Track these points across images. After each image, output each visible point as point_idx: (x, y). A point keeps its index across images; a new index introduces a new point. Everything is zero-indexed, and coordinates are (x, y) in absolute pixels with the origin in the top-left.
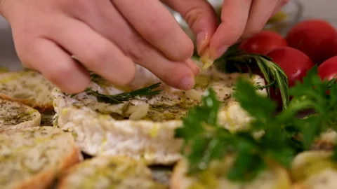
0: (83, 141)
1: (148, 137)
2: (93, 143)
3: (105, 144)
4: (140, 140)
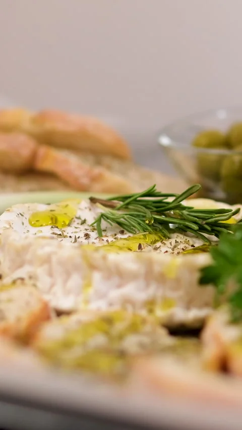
0: (49, 291)
1: (161, 279)
2: (67, 293)
3: (91, 291)
4: (148, 285)
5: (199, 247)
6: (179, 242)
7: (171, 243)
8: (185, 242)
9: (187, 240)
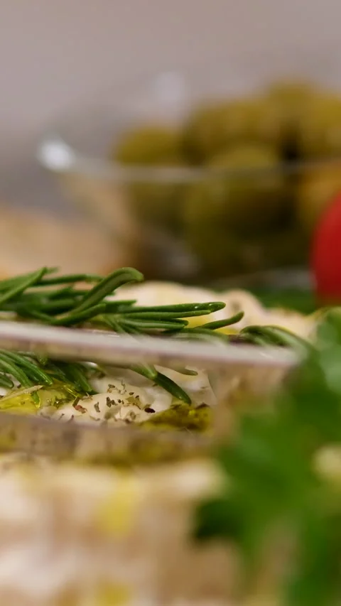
5: (164, 413)
6: (116, 402)
7: (97, 407)
8: (129, 399)
9: (135, 395)
